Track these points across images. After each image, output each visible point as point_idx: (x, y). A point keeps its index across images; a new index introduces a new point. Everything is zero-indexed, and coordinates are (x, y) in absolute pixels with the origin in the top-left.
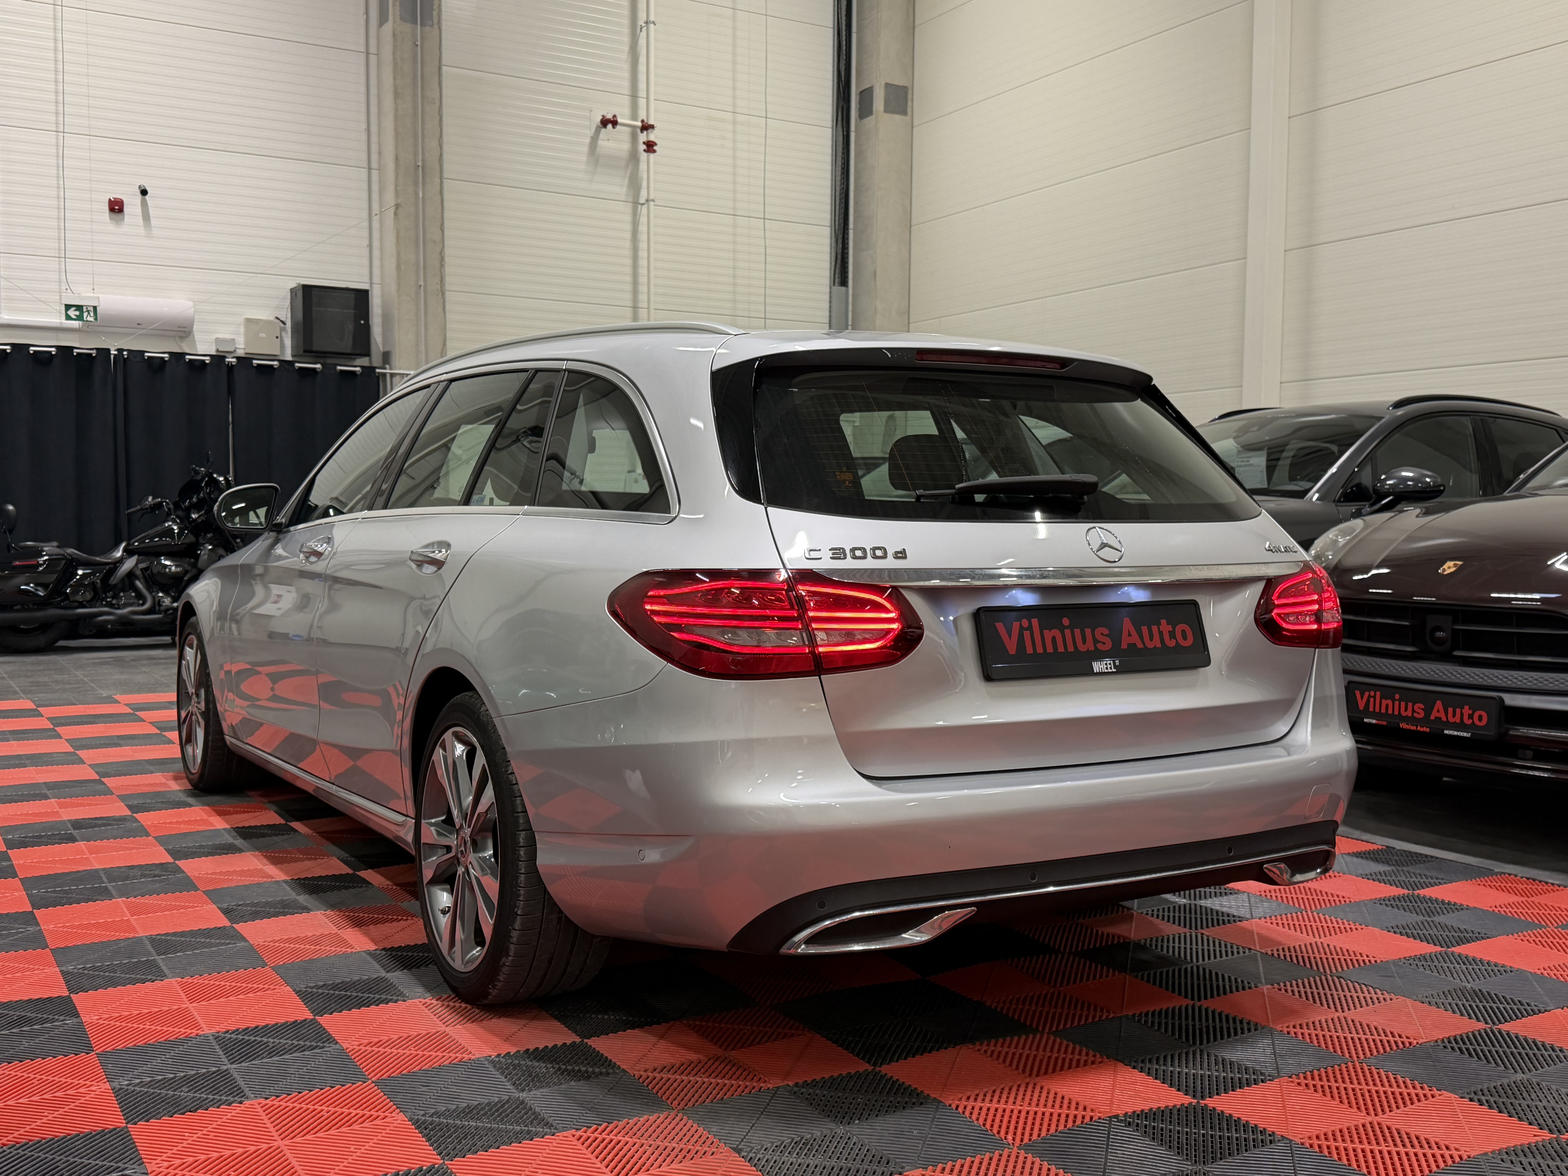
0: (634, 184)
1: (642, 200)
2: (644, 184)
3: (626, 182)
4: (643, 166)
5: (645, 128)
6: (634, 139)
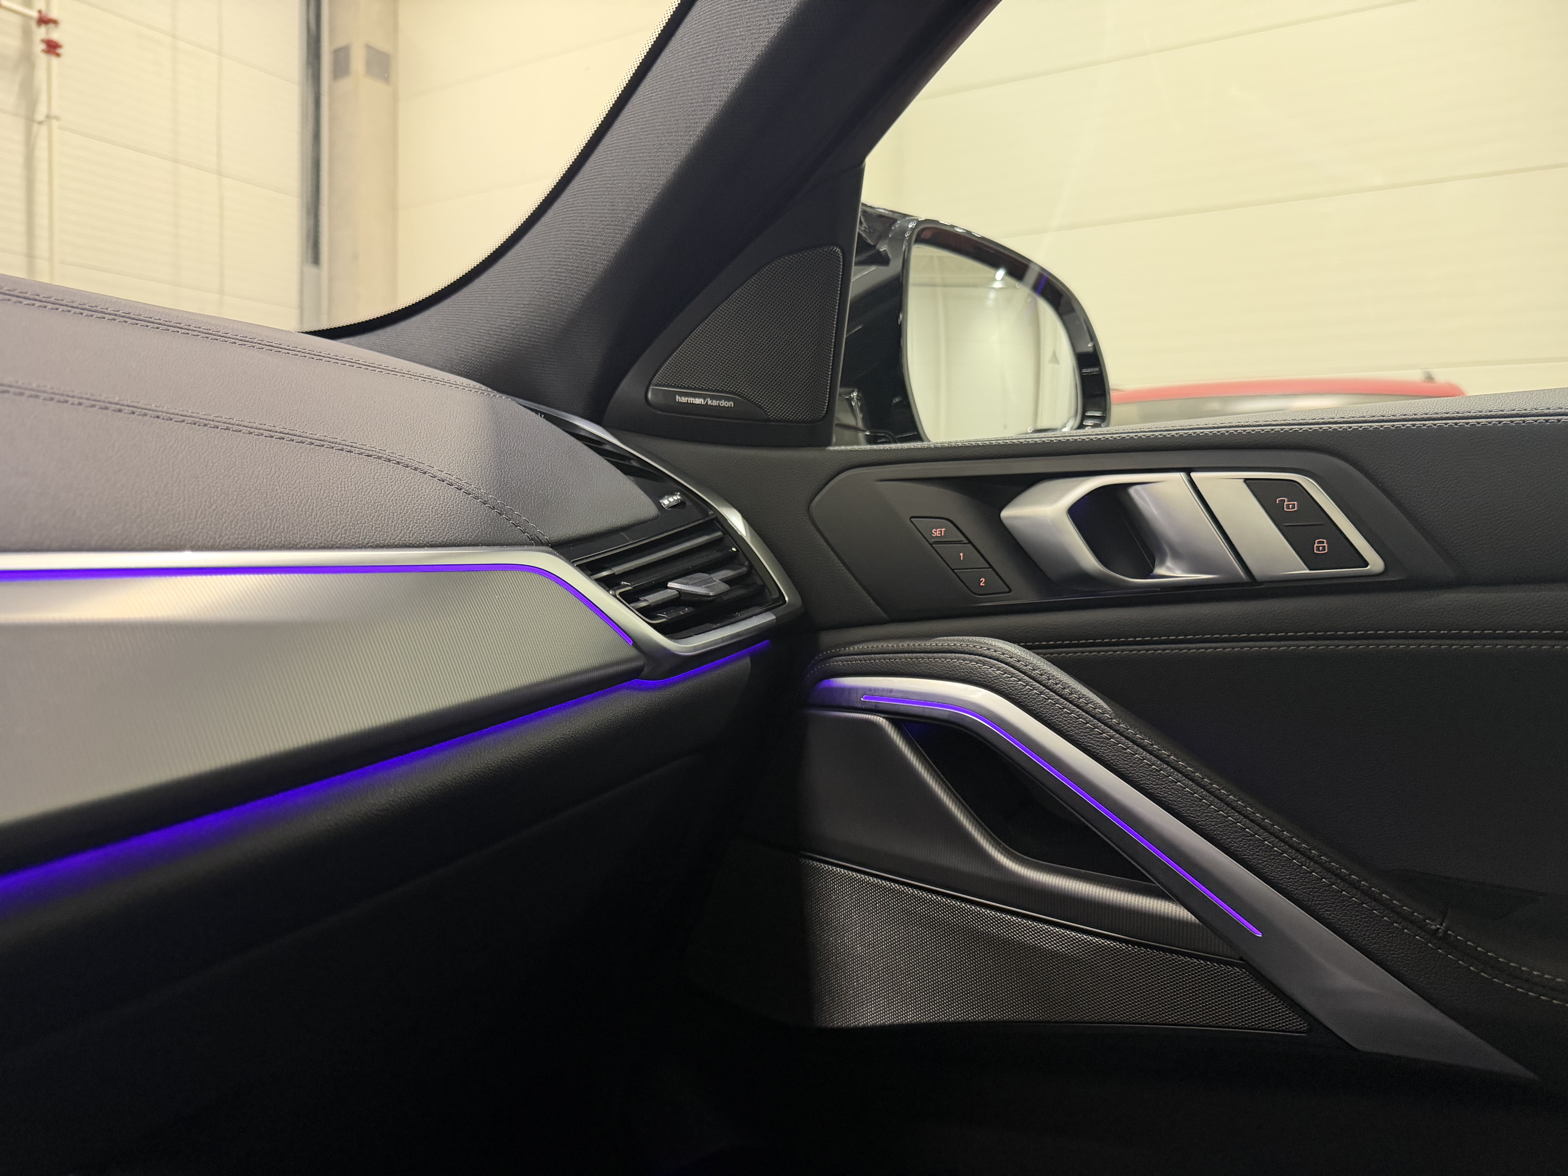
0: (28, 93)
1: (40, 117)
2: (43, 98)
3: (15, 89)
4: (41, 74)
5: (44, 21)
6: (27, 34)
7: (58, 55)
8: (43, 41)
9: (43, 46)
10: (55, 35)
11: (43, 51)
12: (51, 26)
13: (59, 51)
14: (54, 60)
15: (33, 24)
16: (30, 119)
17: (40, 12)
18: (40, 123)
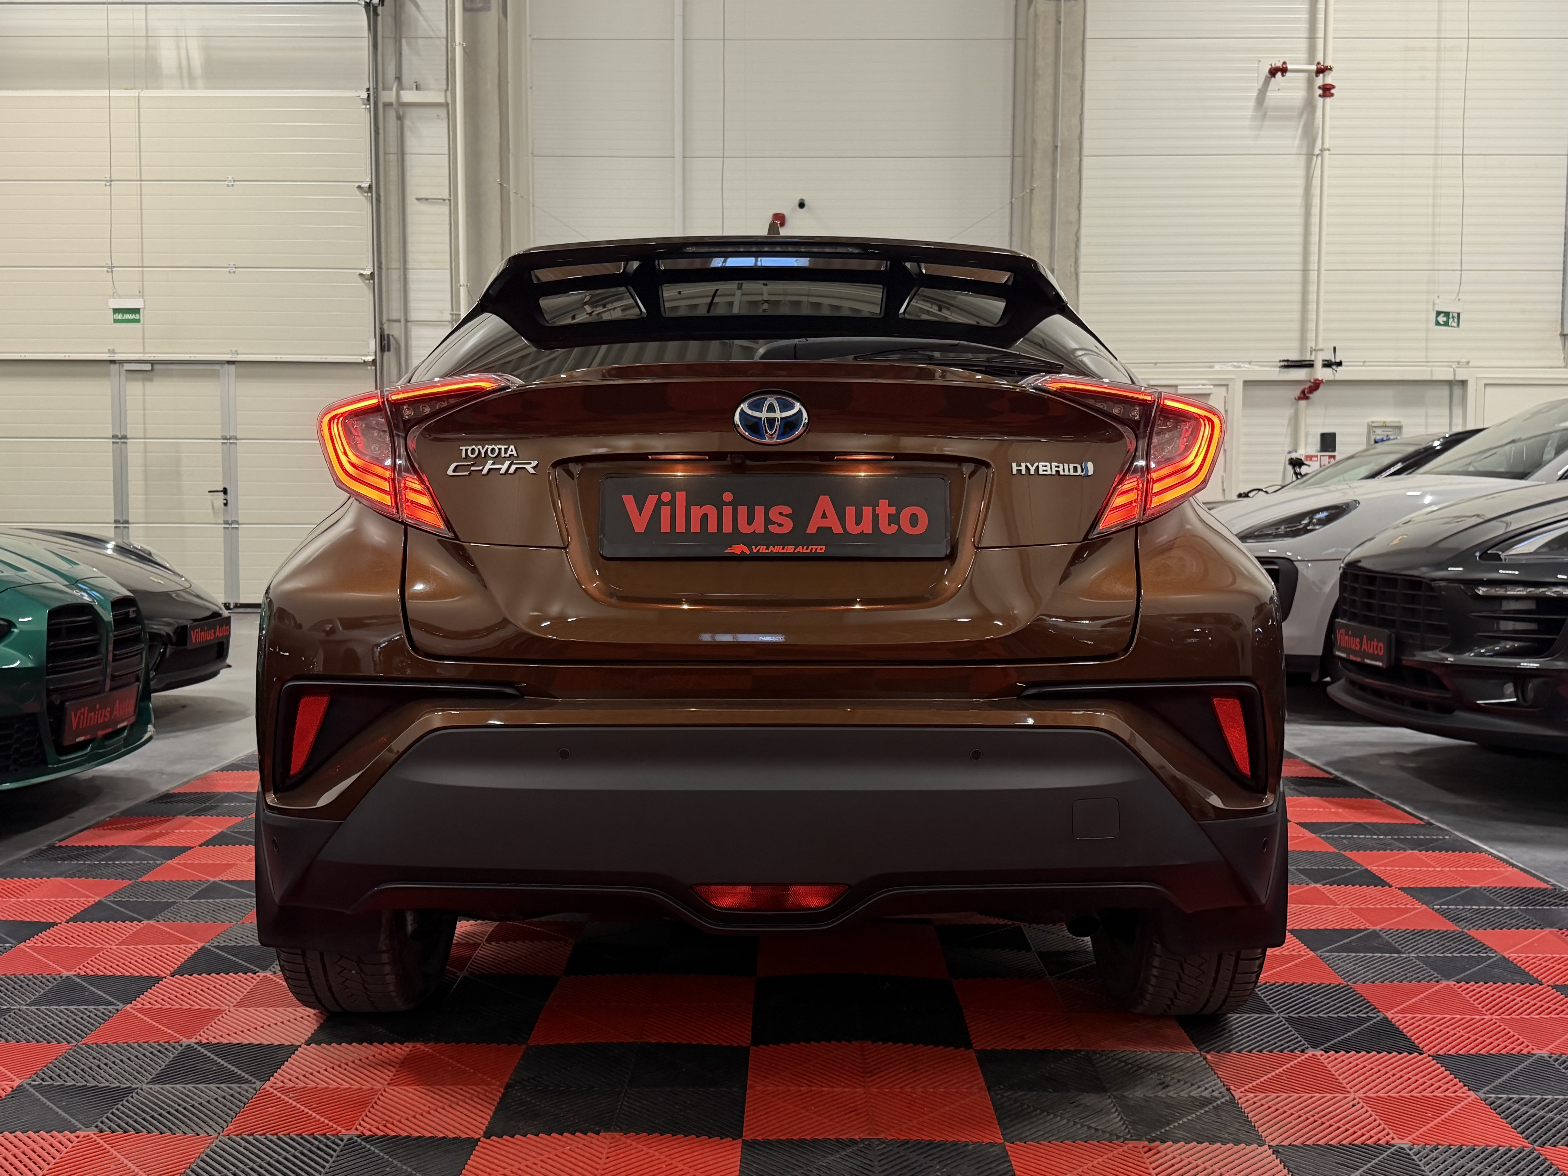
0: (1310, 135)
1: (1317, 152)
2: (1320, 134)
3: (1299, 132)
4: (1318, 115)
5: (1322, 70)
6: (1310, 83)
7: (1332, 95)
8: (1319, 88)
9: (1320, 92)
10: (1329, 79)
11: (1320, 96)
12: (1327, 72)
13: (1333, 91)
14: (1328, 100)
15: (1314, 75)
16: (1310, 155)
17: (1319, 63)
18: (1317, 156)
